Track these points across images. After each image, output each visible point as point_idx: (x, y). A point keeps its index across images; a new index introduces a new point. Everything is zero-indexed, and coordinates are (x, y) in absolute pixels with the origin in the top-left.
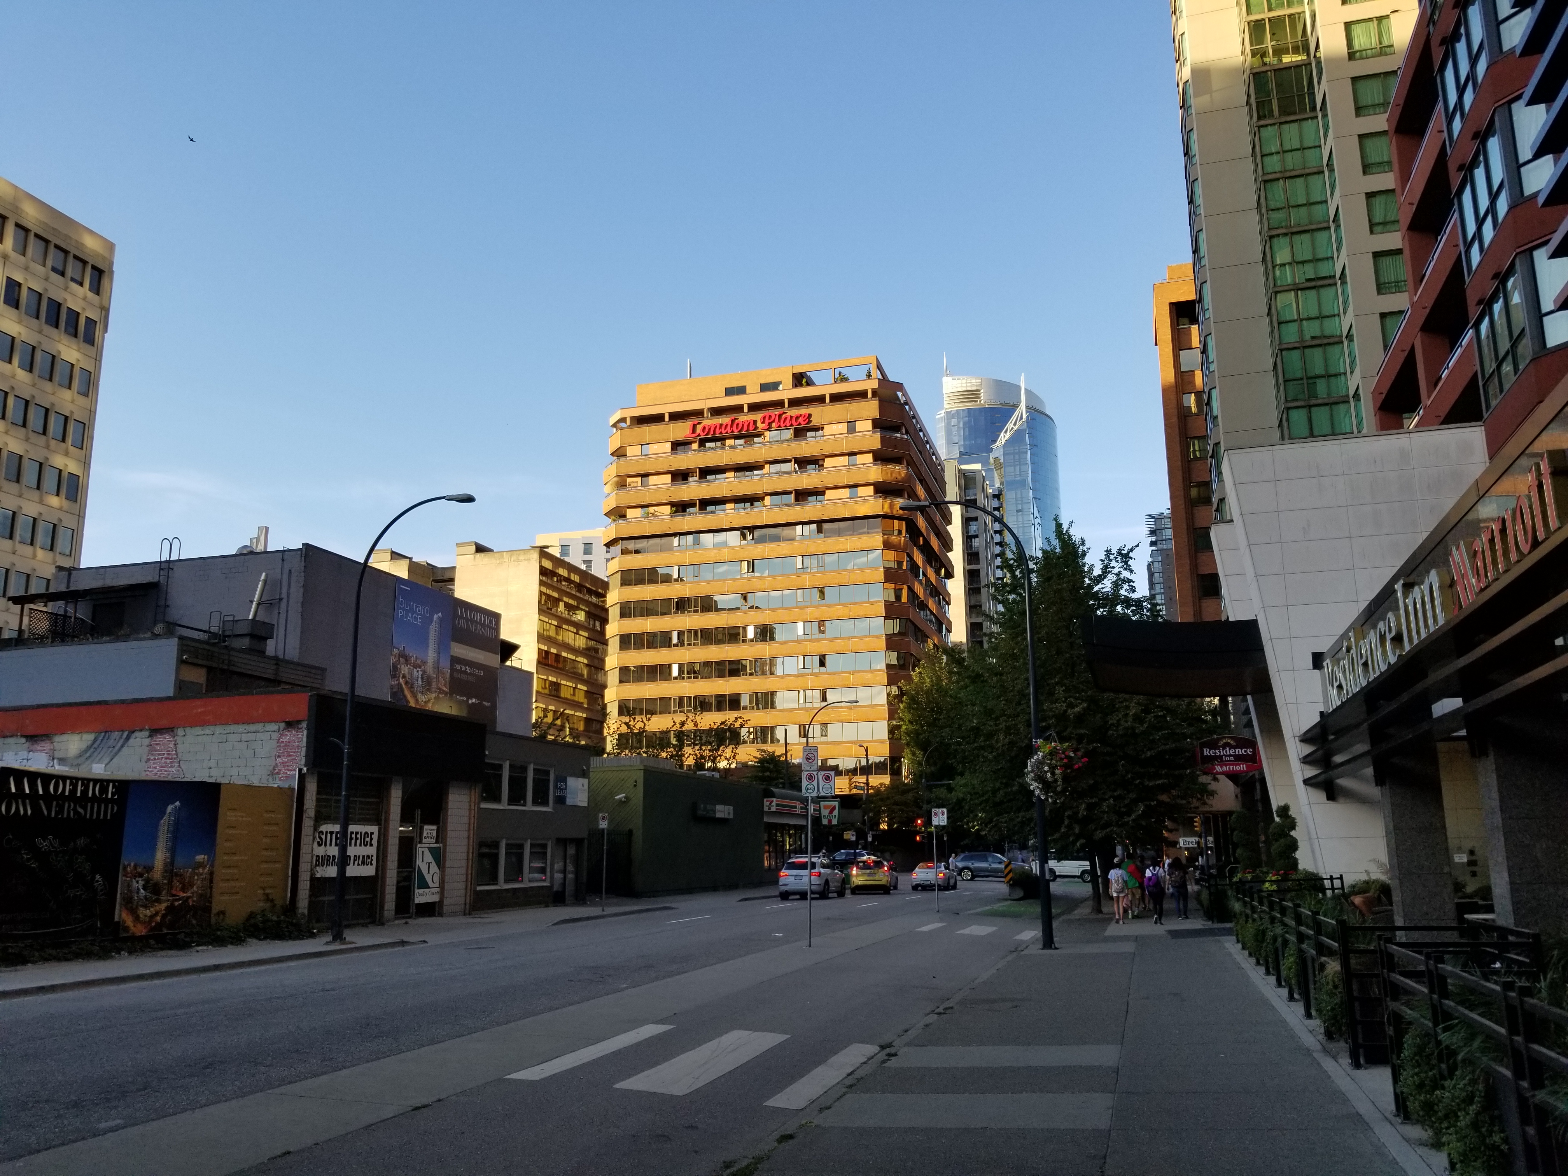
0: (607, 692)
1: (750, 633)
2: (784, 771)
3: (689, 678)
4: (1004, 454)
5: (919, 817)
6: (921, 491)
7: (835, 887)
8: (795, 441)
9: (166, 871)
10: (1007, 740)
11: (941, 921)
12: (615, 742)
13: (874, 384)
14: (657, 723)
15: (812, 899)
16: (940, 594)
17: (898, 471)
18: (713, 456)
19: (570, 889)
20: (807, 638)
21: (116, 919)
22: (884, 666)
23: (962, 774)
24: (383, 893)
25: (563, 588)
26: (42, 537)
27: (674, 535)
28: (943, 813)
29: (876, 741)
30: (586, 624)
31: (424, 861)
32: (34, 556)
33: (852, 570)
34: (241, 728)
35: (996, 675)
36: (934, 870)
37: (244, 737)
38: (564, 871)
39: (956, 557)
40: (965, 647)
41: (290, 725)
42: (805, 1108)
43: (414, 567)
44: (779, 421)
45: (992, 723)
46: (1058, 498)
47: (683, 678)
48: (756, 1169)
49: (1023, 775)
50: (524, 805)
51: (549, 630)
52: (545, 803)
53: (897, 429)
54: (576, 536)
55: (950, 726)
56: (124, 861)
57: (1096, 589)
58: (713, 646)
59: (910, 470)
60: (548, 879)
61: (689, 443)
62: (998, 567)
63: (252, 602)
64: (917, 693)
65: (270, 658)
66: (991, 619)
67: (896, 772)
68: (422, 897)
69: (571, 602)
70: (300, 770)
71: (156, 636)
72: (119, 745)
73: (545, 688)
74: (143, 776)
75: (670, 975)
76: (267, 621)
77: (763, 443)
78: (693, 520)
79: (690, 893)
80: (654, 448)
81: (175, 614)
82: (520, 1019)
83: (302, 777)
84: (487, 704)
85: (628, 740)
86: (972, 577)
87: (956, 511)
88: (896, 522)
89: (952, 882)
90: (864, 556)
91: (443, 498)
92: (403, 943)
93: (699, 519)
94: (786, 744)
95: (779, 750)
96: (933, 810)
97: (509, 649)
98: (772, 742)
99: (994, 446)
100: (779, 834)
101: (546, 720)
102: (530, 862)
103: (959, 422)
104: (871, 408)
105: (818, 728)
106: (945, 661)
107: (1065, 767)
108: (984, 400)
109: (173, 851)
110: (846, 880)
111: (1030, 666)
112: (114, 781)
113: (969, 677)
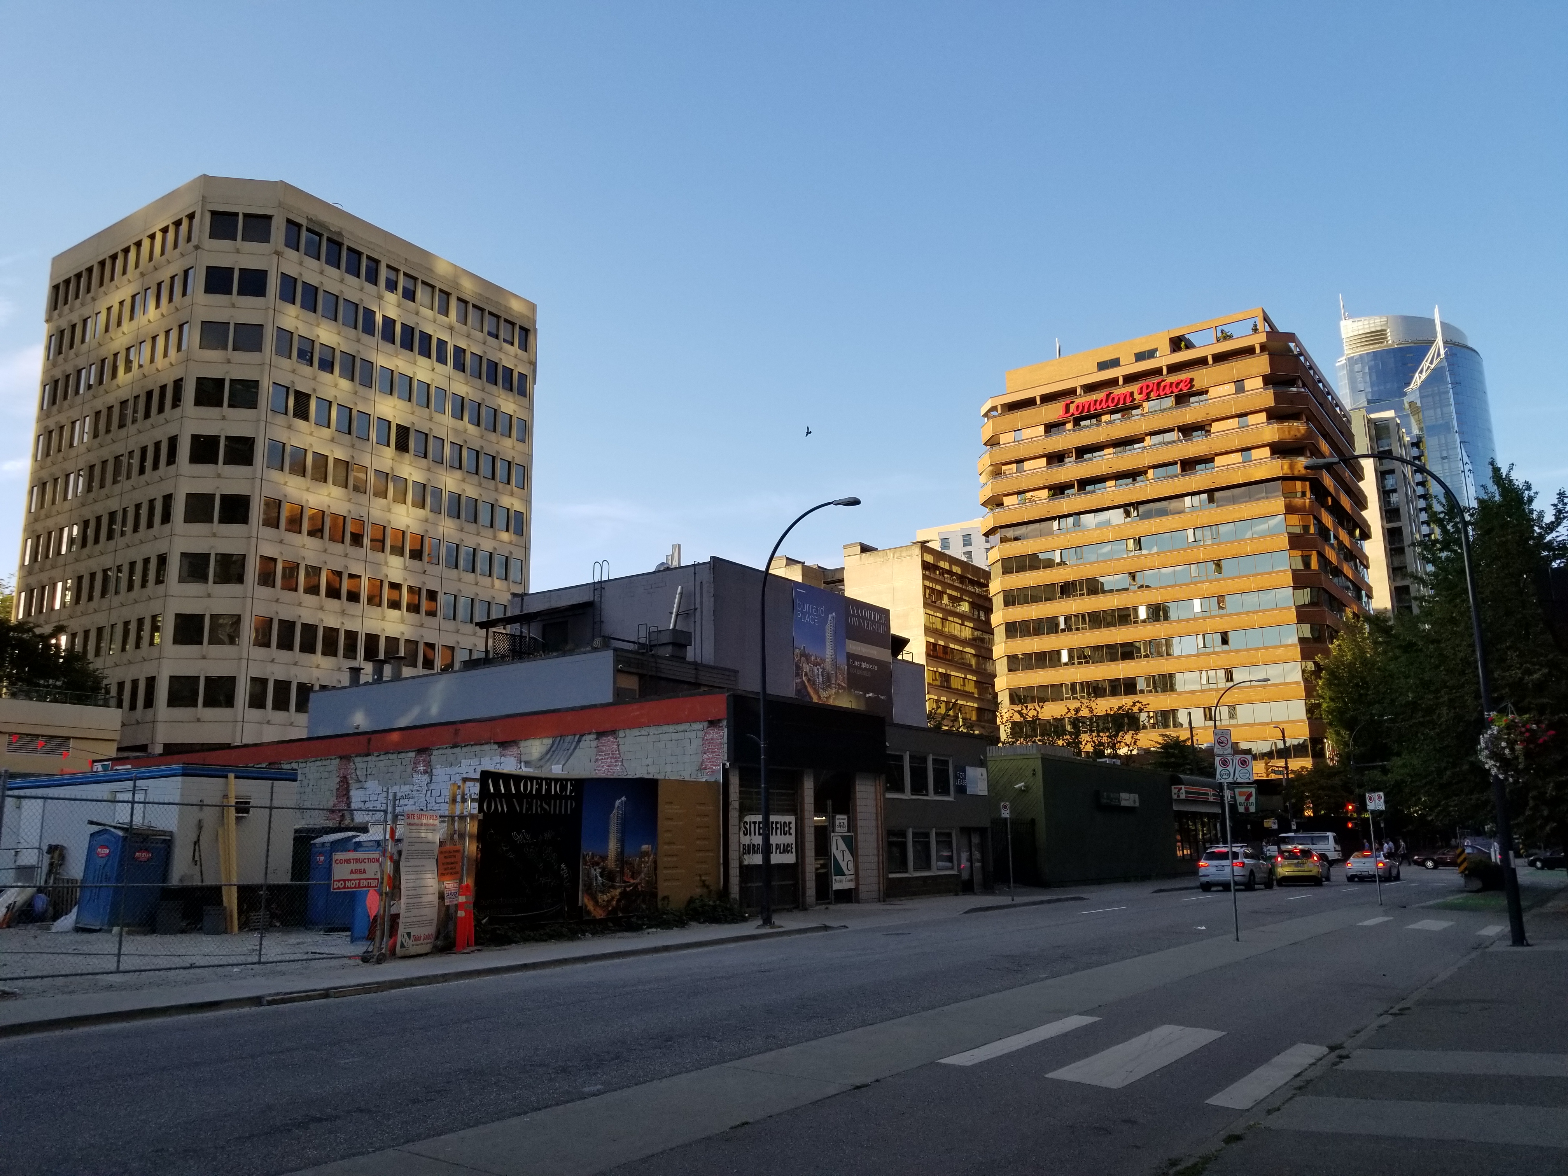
0: (997, 681)
1: (1143, 613)
2: (1191, 757)
3: (1080, 663)
4: (1421, 397)
5: (1350, 803)
6: (1324, 447)
7: (1261, 878)
8: (1177, 408)
9: (617, 860)
10: (1451, 714)
11: (1386, 914)
12: (1009, 730)
13: (1262, 338)
14: (1051, 711)
15: (1236, 890)
16: (1356, 558)
17: (1297, 428)
18: (1089, 434)
19: (978, 878)
20: (1205, 615)
21: (580, 904)
22: (1296, 641)
23: (1398, 754)
24: (804, 880)
25: (946, 580)
26: (497, 569)
27: (1054, 518)
28: (1379, 797)
29: (1293, 722)
30: (970, 615)
31: (838, 849)
32: (493, 586)
33: (1252, 539)
34: (671, 728)
35: (1433, 642)
36: (1373, 860)
37: (675, 736)
38: (970, 860)
39: (1372, 515)
40: (1390, 614)
41: (713, 723)
42: (1252, 1108)
43: (807, 571)
44: (1158, 390)
45: (1431, 697)
46: (1491, 440)
47: (1073, 664)
48: (1204, 1169)
49: (1475, 752)
50: (927, 795)
51: (935, 623)
52: (946, 792)
53: (1292, 382)
54: (955, 528)
55: (1379, 702)
56: (584, 851)
57: (1549, 538)
58: (1103, 630)
59: (1311, 425)
60: (956, 867)
61: (1064, 424)
62: (1423, 523)
63: (671, 613)
64: (1338, 667)
65: (689, 663)
66: (1421, 580)
67: (1318, 754)
68: (839, 884)
69: (955, 594)
70: (724, 765)
71: (595, 650)
72: (573, 747)
73: (936, 680)
74: (593, 775)
75: (1088, 966)
76: (686, 630)
77: (1142, 415)
78: (1073, 502)
79: (1100, 884)
80: (1027, 433)
81: (609, 629)
82: (944, 1005)
83: (726, 771)
84: (883, 698)
85: (1021, 729)
86: (1393, 536)
87: (1368, 465)
88: (1298, 484)
89: (1394, 872)
90: (1264, 523)
91: (832, 503)
92: (826, 928)
93: (1079, 500)
94: (1191, 728)
95: (1184, 735)
96: (1367, 794)
97: (899, 644)
98: (1175, 726)
99: (1408, 390)
100: (1190, 823)
101: (939, 711)
102: (938, 851)
103: (1363, 367)
104: (1261, 364)
105: (1225, 711)
106: (1367, 630)
107: (1527, 741)
108: (1392, 340)
109: (622, 841)
110: (1271, 871)
111: (1475, 630)
112: (571, 780)
113: (1400, 647)
